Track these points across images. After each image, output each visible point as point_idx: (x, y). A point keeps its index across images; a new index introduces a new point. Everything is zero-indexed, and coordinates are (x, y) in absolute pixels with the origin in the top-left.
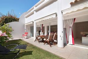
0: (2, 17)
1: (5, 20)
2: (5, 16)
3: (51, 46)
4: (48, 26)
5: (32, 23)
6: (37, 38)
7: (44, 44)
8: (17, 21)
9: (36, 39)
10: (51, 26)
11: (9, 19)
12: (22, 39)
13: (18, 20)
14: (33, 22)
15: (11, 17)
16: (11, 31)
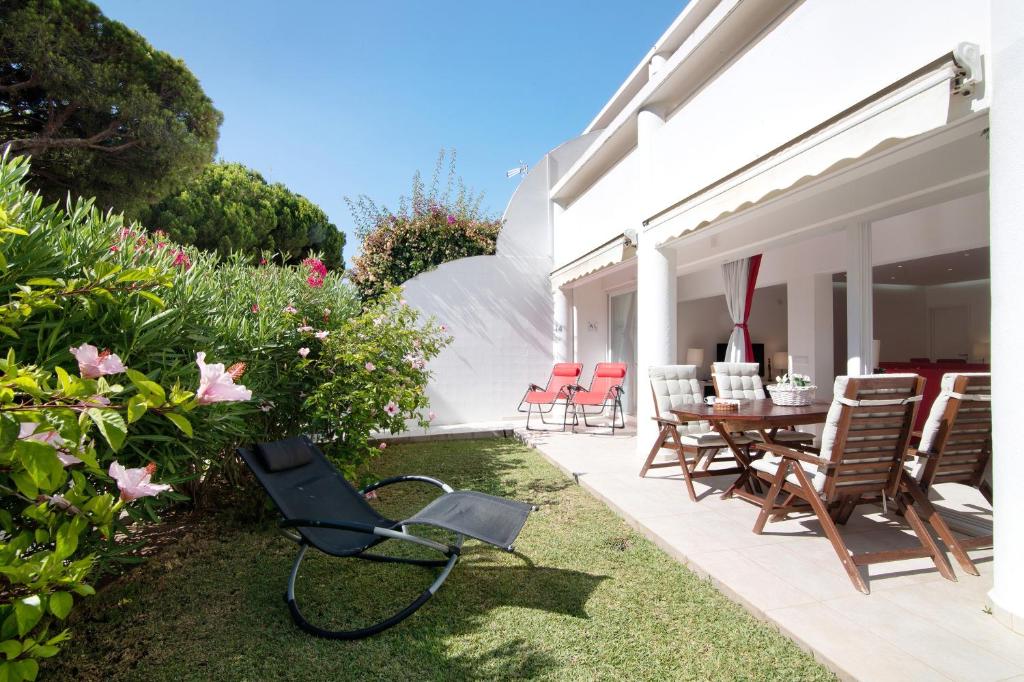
0: (375, 232)
1: (396, 252)
2: (394, 219)
3: (874, 569)
4: (840, 277)
5: (615, 254)
6: (668, 433)
7: (759, 529)
8: (480, 252)
9: (662, 443)
10: (881, 274)
11: (422, 236)
12: (518, 426)
13: (494, 239)
14: (630, 246)
15: (437, 216)
16: (431, 350)
